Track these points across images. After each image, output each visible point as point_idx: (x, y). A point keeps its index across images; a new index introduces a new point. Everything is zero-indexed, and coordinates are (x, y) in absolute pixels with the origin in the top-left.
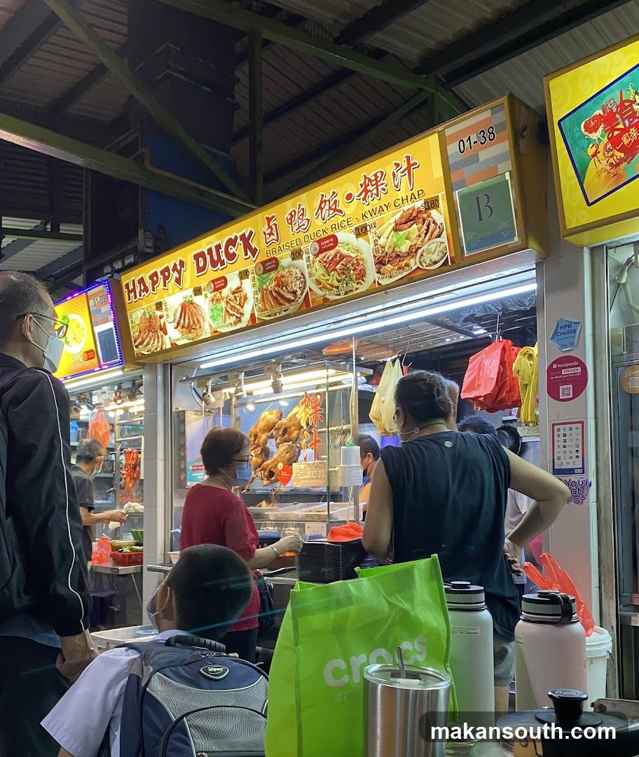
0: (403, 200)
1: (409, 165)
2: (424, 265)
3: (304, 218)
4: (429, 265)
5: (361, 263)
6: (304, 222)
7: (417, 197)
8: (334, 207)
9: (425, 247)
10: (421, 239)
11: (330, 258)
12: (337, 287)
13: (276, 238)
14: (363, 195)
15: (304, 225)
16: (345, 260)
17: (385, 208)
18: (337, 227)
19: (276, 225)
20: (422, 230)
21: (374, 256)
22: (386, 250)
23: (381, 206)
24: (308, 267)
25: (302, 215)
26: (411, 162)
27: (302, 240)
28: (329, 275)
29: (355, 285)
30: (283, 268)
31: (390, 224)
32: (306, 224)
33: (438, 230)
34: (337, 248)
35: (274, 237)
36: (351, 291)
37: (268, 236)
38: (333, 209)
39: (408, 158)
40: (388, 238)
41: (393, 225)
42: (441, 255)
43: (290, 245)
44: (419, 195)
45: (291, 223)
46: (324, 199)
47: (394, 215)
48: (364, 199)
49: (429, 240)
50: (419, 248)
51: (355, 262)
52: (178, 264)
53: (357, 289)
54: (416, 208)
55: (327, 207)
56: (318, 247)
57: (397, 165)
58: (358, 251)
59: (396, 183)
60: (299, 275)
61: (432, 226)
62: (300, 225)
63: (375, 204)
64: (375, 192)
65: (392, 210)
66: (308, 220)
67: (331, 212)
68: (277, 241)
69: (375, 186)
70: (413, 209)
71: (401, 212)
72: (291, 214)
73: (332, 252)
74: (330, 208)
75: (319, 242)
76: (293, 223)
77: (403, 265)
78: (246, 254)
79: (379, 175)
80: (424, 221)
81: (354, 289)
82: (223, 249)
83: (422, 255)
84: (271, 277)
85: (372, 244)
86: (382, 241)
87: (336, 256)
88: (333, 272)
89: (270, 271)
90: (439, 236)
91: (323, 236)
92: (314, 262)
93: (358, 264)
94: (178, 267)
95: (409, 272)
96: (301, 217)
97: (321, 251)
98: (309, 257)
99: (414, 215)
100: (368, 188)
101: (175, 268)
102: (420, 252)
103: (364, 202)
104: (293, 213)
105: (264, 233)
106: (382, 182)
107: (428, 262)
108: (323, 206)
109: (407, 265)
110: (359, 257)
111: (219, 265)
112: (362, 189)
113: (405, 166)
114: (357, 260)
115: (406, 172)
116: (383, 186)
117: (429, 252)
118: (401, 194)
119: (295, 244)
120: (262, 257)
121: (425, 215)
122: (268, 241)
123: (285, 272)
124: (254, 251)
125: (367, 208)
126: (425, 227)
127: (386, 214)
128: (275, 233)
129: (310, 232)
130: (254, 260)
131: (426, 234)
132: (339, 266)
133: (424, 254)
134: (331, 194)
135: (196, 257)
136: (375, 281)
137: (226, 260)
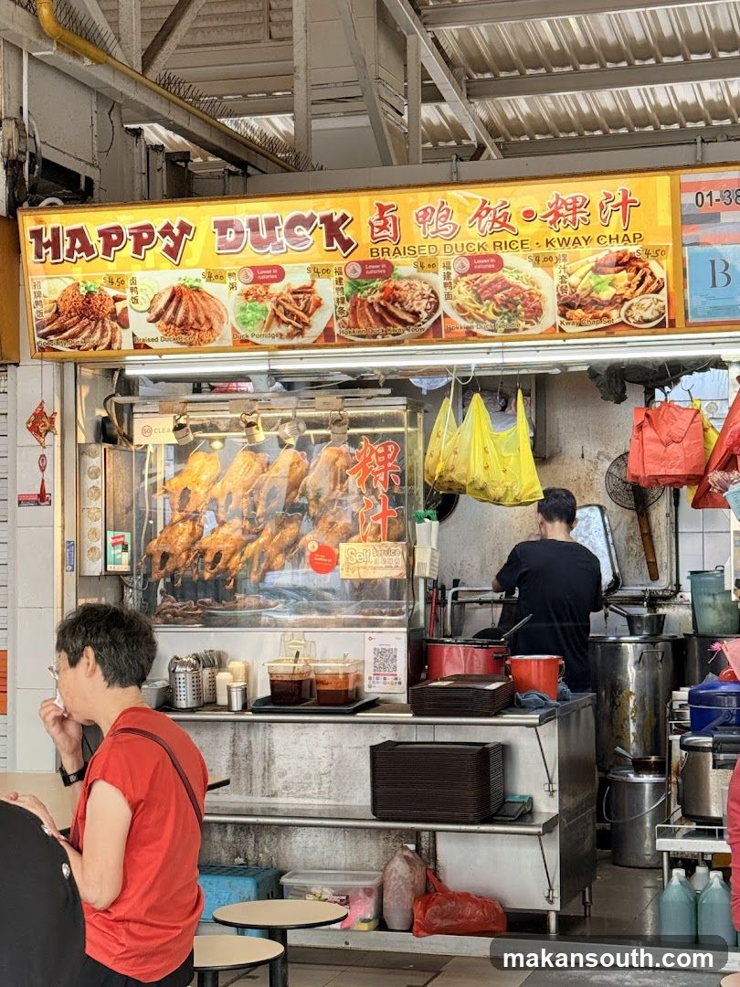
0: (611, 239)
1: (625, 202)
2: (632, 320)
3: (448, 221)
4: (639, 322)
5: (537, 298)
6: (446, 226)
7: (632, 239)
8: (501, 220)
9: (635, 301)
10: (632, 290)
11: (486, 283)
12: (493, 321)
13: (392, 236)
14: (551, 218)
15: (447, 230)
16: (511, 289)
17: (583, 242)
18: (503, 246)
19: (394, 219)
20: (635, 280)
21: (558, 295)
22: (578, 292)
23: (577, 238)
24: (446, 285)
25: (446, 217)
26: (629, 198)
27: (441, 248)
28: (481, 303)
29: (523, 324)
30: (399, 278)
31: (588, 262)
32: (450, 230)
33: (655, 285)
34: (501, 272)
35: (387, 233)
36: (516, 330)
37: (376, 230)
38: (499, 223)
39: (625, 192)
40: (582, 278)
41: (593, 264)
42: (657, 314)
43: (417, 249)
44: (635, 239)
45: (423, 223)
46: (486, 206)
47: (595, 253)
48: (551, 223)
49: (643, 293)
50: (626, 300)
51: (527, 296)
52: (175, 226)
53: (525, 329)
54: (628, 253)
55: (490, 217)
56: (467, 265)
57: (608, 196)
58: (533, 284)
59: (604, 217)
60: (428, 293)
61: (648, 279)
62: (440, 228)
63: (569, 233)
64: (570, 218)
65: (594, 246)
66: (455, 226)
67: (496, 225)
68: (394, 239)
69: (571, 212)
70: (625, 254)
71: (607, 252)
72: (425, 210)
73: (491, 276)
74: (495, 220)
75: (471, 259)
76: (427, 223)
77: (601, 315)
78: (330, 243)
79: (580, 200)
80: (638, 270)
81: (520, 328)
82: (282, 226)
83: (630, 308)
84: (374, 285)
85: (557, 281)
86: (573, 280)
87: (495, 282)
88: (488, 301)
89: (373, 277)
90: (657, 291)
91: (478, 253)
92: (456, 282)
93: (532, 300)
94: (176, 232)
95: (607, 324)
96: (442, 219)
97: (472, 271)
98: (449, 274)
99: (625, 260)
100: (561, 211)
101: (167, 231)
102: (627, 304)
103: (553, 226)
104: (429, 210)
105: (371, 224)
106: (582, 209)
107: (637, 318)
108: (484, 213)
109: (606, 316)
110: (532, 291)
111: (270, 248)
112: (550, 210)
113: (619, 199)
114: (530, 294)
115: (620, 207)
116: (584, 215)
117: (640, 306)
118: (608, 232)
119: (427, 251)
120: (362, 254)
121: (640, 264)
122: (375, 235)
123: (402, 284)
124: (346, 244)
125: (555, 235)
126: (638, 277)
127: (584, 250)
128: (391, 229)
129: (458, 241)
130: (345, 255)
131: (638, 286)
132: (500, 295)
133: (634, 308)
134: (500, 203)
135: (222, 227)
136: (554, 326)
137: (285, 242)
